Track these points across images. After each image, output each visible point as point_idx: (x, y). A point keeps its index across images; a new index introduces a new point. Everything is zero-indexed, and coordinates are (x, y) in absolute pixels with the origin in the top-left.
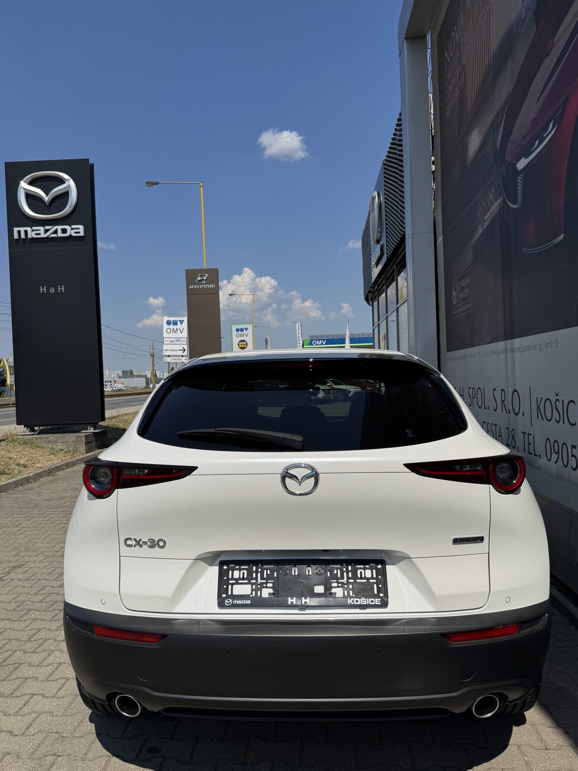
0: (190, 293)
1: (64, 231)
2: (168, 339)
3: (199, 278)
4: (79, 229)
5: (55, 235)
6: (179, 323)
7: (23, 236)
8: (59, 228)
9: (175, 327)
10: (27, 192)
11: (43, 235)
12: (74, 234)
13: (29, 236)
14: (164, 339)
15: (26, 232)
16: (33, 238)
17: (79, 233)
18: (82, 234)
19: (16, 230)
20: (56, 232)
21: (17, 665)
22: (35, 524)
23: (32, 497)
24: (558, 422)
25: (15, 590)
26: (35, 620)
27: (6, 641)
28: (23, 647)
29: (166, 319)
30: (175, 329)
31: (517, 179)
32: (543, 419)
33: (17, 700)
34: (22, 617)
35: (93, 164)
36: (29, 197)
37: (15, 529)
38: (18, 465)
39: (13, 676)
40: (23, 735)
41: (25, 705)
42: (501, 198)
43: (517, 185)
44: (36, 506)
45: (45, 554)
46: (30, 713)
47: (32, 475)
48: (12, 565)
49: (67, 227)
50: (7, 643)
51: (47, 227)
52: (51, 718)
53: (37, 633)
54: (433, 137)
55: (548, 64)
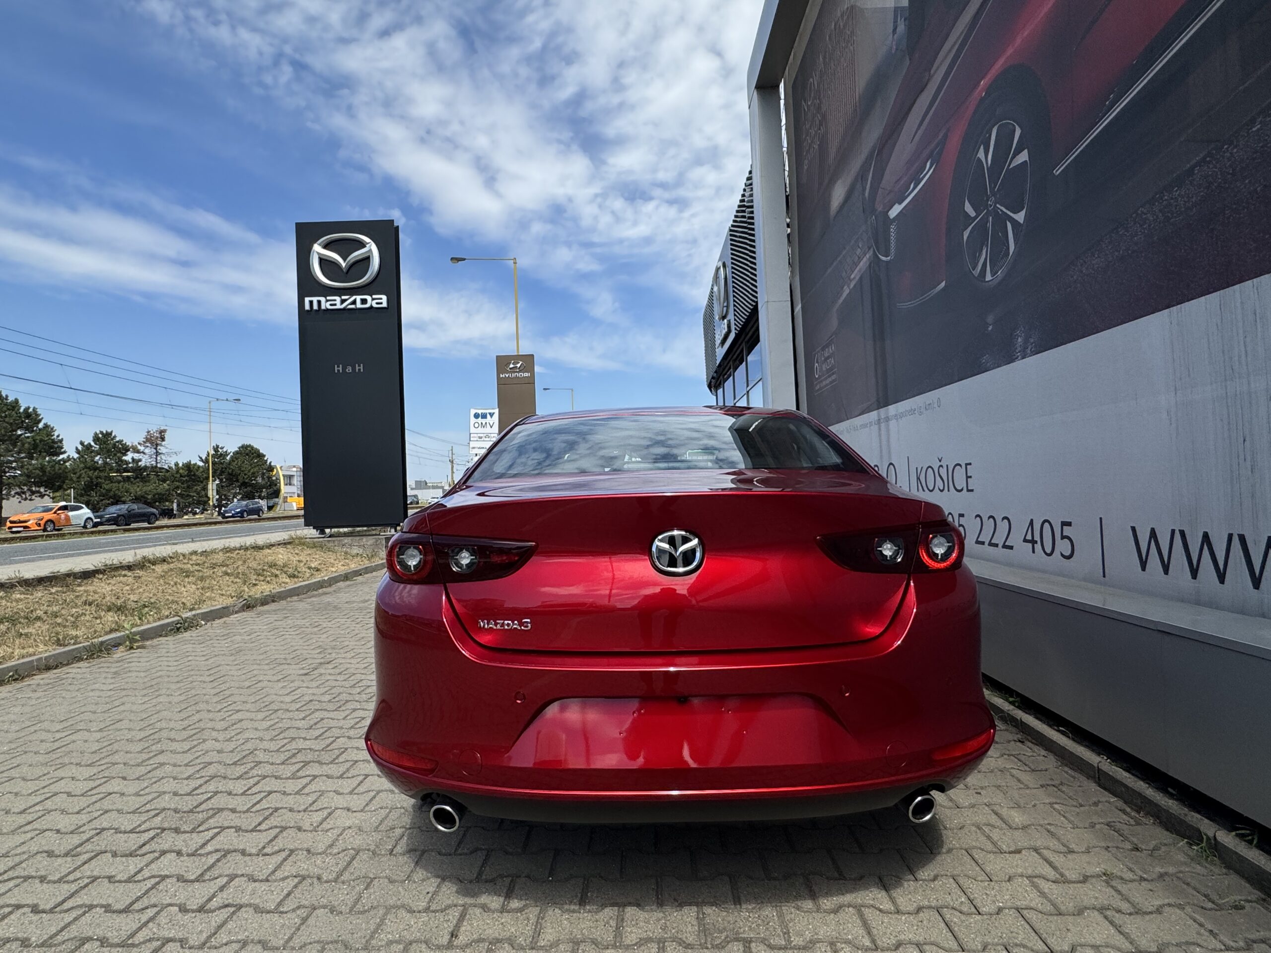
0: (501, 383)
1: (364, 301)
2: (476, 435)
3: (511, 366)
4: (381, 299)
5: (353, 306)
6: (488, 416)
7: (315, 307)
8: (358, 298)
9: (484, 421)
10: (322, 257)
11: (339, 306)
12: (375, 305)
13: (323, 307)
14: (472, 435)
15: (319, 302)
16: (327, 310)
17: (381, 303)
18: (385, 305)
19: (307, 300)
20: (354, 302)
21: (343, 750)
22: (338, 625)
23: (330, 600)
24: (942, 491)
25: (327, 683)
26: (354, 710)
27: (326, 729)
28: (347, 734)
29: (473, 412)
30: (484, 424)
31: (889, 229)
32: (924, 490)
33: (349, 781)
34: (340, 707)
35: (398, 227)
36: (324, 262)
37: (316, 629)
38: (309, 568)
39: (341, 760)
40: (362, 811)
41: (359, 785)
42: (871, 252)
43: (889, 236)
44: (336, 608)
45: (355, 651)
46: (366, 792)
47: (326, 578)
48: (319, 661)
49: (368, 298)
50: (326, 731)
51: (344, 297)
52: (393, 795)
53: (360, 721)
54: (787, 197)
55: (924, 100)
